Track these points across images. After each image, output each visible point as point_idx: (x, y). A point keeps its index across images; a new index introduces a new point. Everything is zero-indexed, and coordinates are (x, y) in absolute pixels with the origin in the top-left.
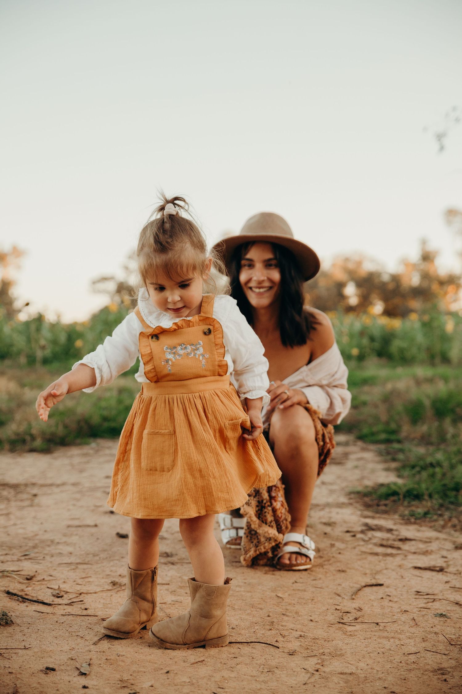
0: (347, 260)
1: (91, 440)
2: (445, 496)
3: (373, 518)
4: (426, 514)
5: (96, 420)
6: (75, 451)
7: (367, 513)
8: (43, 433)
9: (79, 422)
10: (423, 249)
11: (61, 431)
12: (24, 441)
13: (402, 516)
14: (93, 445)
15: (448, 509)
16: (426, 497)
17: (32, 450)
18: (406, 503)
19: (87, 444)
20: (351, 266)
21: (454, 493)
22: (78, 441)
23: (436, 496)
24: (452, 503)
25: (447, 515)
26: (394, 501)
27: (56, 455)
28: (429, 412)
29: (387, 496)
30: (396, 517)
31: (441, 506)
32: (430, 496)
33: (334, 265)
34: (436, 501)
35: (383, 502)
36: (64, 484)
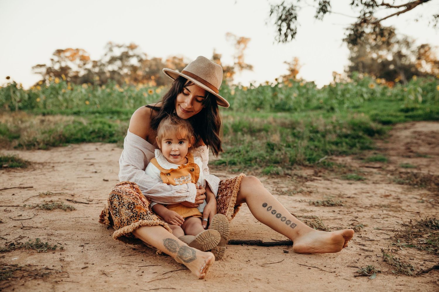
0: (175, 58)
1: (67, 144)
2: (246, 163)
3: (216, 172)
4: (239, 170)
5: (67, 135)
6: (61, 149)
7: (212, 171)
8: (43, 141)
9: (60, 136)
10: (214, 53)
11: (52, 140)
12: (34, 145)
13: (229, 171)
14: (69, 146)
15: (248, 168)
16: (238, 164)
17: (39, 149)
18: (229, 167)
19: (66, 146)
20: (177, 61)
21: (249, 162)
22: (61, 145)
23: (242, 163)
24: (249, 166)
25: (248, 170)
26: (224, 166)
27: (52, 151)
28: (231, 130)
29: (220, 164)
30: (226, 172)
31: (245, 167)
32: (240, 163)
33: (168, 61)
34: (243, 165)
35: (219, 166)
36: (65, 162)
